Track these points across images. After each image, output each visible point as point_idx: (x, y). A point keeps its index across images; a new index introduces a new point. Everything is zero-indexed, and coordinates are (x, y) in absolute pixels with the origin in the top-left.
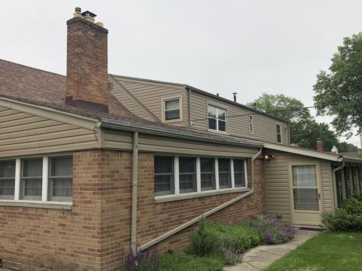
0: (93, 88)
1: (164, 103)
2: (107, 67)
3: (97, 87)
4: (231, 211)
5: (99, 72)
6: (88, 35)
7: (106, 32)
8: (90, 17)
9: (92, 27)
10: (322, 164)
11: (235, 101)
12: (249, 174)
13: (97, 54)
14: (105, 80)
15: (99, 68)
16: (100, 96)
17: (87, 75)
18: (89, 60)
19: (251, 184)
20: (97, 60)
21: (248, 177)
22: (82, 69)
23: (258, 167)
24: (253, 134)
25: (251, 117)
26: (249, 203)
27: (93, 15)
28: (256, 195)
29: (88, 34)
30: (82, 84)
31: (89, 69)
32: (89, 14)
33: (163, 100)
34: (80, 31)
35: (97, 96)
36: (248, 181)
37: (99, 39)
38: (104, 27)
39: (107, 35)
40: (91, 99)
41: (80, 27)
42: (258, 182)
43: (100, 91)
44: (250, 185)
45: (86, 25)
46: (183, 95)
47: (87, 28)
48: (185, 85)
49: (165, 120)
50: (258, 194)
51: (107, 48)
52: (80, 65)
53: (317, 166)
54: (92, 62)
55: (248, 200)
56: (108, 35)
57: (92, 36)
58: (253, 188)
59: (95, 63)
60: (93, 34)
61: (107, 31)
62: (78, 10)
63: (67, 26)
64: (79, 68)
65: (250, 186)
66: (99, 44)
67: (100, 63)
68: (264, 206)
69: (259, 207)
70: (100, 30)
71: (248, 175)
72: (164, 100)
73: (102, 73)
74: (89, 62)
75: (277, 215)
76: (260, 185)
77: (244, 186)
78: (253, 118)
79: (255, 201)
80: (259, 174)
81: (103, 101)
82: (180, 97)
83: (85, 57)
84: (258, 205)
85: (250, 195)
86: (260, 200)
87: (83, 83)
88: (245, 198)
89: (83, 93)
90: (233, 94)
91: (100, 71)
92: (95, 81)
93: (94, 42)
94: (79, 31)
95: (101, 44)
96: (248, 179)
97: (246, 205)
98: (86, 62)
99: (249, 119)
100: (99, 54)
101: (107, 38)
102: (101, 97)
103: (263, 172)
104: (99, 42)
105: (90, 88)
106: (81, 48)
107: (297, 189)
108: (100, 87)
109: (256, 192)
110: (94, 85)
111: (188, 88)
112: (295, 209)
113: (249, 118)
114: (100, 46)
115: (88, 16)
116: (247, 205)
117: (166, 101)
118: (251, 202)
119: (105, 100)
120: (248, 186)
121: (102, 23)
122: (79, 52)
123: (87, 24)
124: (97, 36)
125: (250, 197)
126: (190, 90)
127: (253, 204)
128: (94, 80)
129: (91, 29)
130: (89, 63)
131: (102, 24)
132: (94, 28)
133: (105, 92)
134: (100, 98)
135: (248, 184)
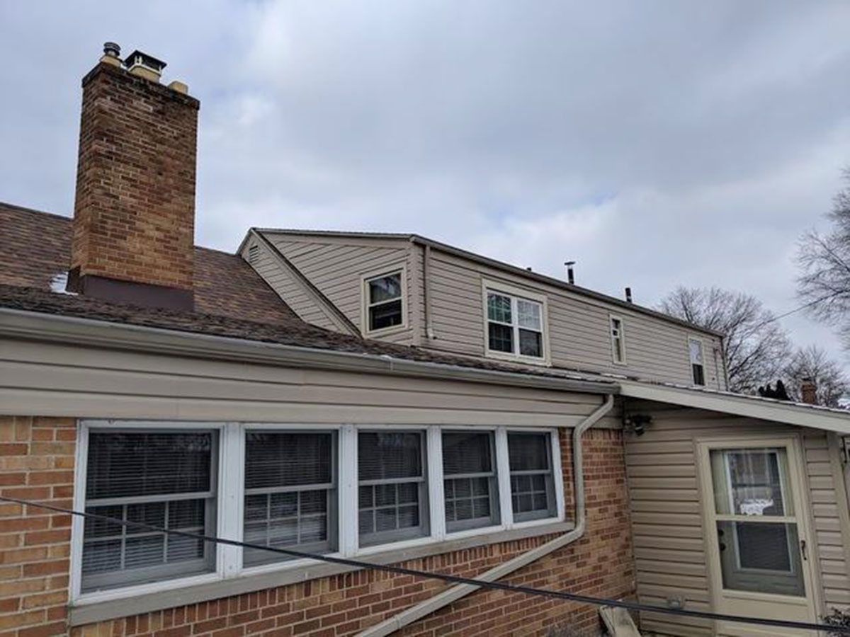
0: (144, 246)
1: (368, 285)
2: (194, 194)
3: (158, 244)
4: (491, 605)
5: (166, 205)
6: (132, 110)
7: (194, 105)
8: (144, 66)
9: (148, 91)
10: (808, 444)
11: (572, 282)
12: (569, 477)
13: (161, 158)
14: (184, 227)
15: (166, 195)
16: (168, 266)
17: (123, 210)
18: (132, 172)
19: (576, 506)
20: (160, 174)
21: (566, 486)
22: (108, 194)
23: (602, 454)
24: (624, 363)
25: (617, 322)
26: (571, 569)
27: (157, 64)
28: (596, 542)
29: (132, 107)
30: (106, 234)
31: (131, 196)
32: (143, 59)
33: (365, 280)
34: (109, 98)
35: (157, 267)
36: (567, 500)
37: (168, 120)
38: (189, 94)
39: (196, 113)
40: (135, 274)
41: (106, 87)
42: (606, 499)
43: (166, 253)
44: (572, 511)
45: (128, 85)
46: (408, 263)
47: (132, 92)
48: (413, 235)
49: (368, 329)
50: (603, 538)
51: (195, 145)
52: (102, 184)
53: (790, 450)
54: (144, 179)
55: (565, 561)
56: (199, 112)
57: (149, 113)
58: (582, 519)
59: (152, 181)
60: (151, 109)
61: (199, 102)
62: (111, 49)
63: (81, 90)
64: (99, 191)
65: (571, 514)
66: (168, 134)
67: (171, 181)
68: (626, 574)
69: (607, 578)
70: (174, 99)
71: (565, 479)
72: (367, 279)
73: (176, 207)
74: (134, 178)
75: (669, 602)
76: (613, 508)
77: (555, 515)
78: (621, 324)
79: (593, 561)
80: (604, 477)
81: (177, 279)
82: (402, 269)
83: (122, 165)
84: (606, 573)
85: (573, 543)
86: (612, 555)
87: (109, 233)
88: (554, 554)
89: (110, 258)
90: (566, 264)
91: (169, 201)
92: (151, 227)
93: (152, 128)
94: (105, 98)
95: (175, 135)
96: (567, 494)
97: (555, 577)
98: (123, 177)
99: (613, 328)
100: (169, 160)
101: (196, 121)
102: (170, 269)
103: (620, 469)
104: (170, 129)
105: (133, 244)
106: (107, 141)
107: (729, 523)
108: (169, 242)
109: (597, 533)
110: (150, 238)
111: (421, 244)
112: (725, 586)
113: (612, 324)
114: (173, 140)
115: (140, 64)
116: (561, 578)
117: (370, 280)
118: (578, 566)
119: (184, 277)
120: (568, 515)
121: (185, 83)
122: (103, 150)
123: (131, 82)
124: (163, 114)
125: (572, 551)
126: (428, 248)
127: (586, 571)
128: (150, 225)
129: (144, 96)
130: (134, 180)
131: (186, 88)
132: (152, 93)
133: (184, 256)
134: (165, 272)
135: (567, 507)
